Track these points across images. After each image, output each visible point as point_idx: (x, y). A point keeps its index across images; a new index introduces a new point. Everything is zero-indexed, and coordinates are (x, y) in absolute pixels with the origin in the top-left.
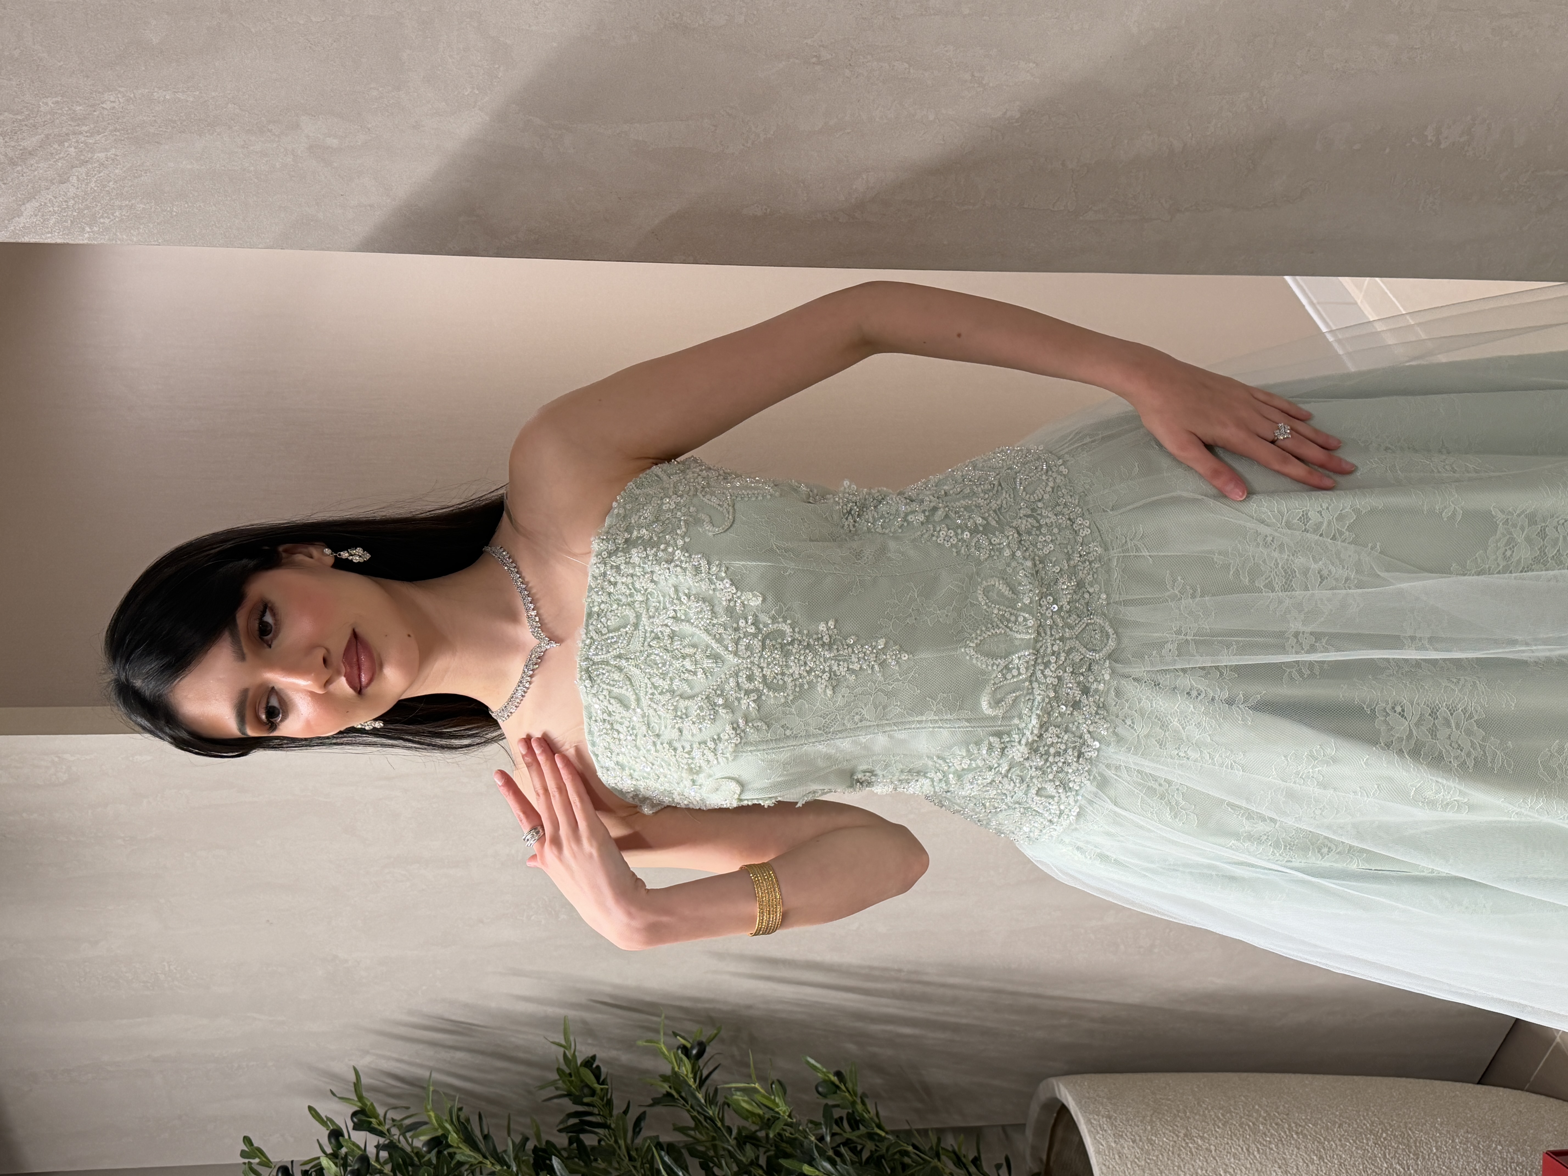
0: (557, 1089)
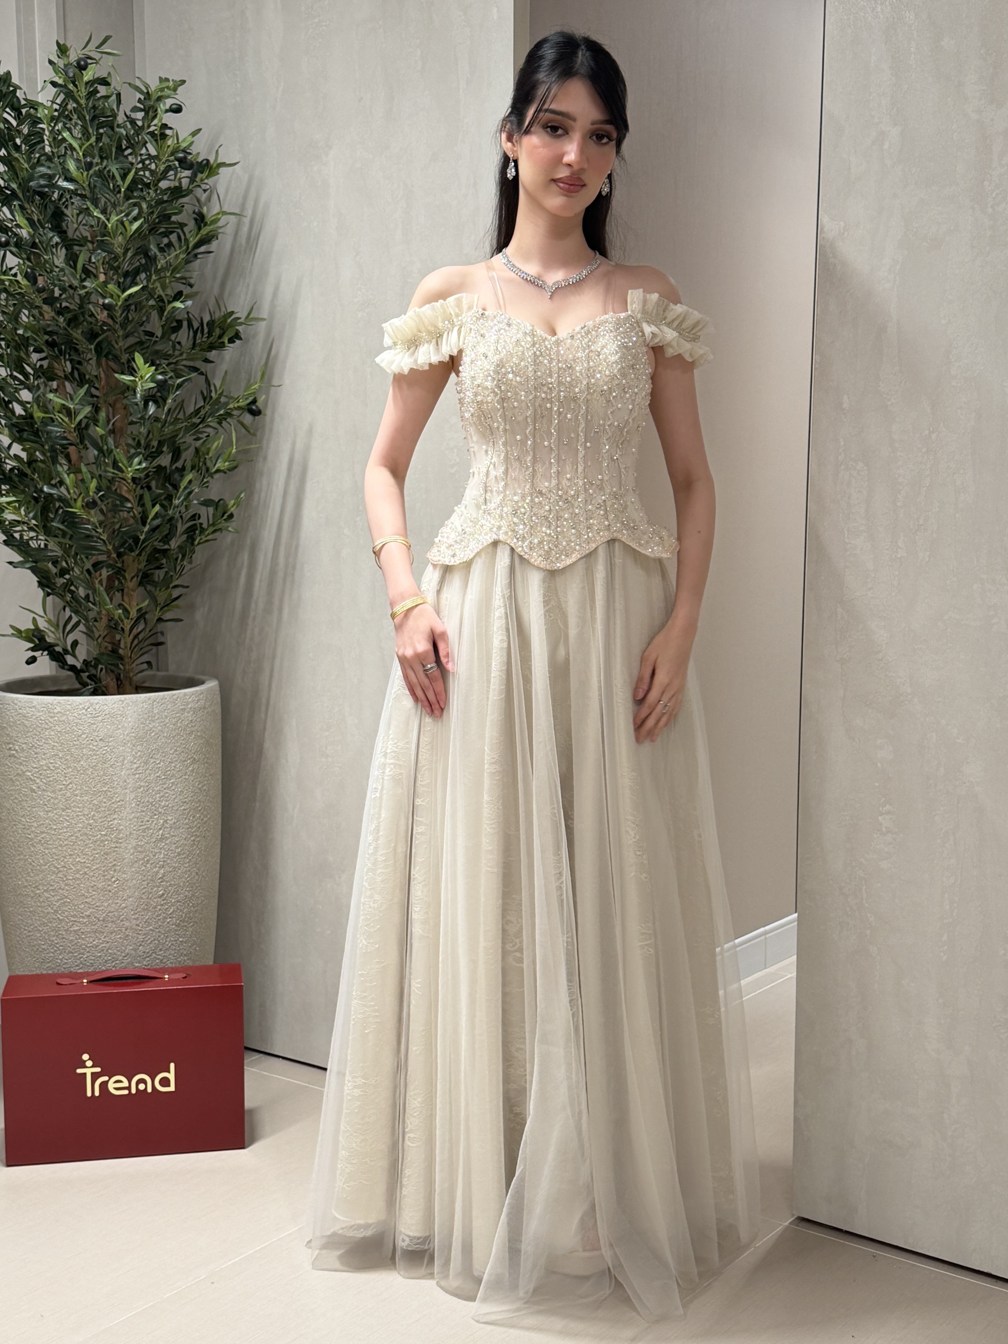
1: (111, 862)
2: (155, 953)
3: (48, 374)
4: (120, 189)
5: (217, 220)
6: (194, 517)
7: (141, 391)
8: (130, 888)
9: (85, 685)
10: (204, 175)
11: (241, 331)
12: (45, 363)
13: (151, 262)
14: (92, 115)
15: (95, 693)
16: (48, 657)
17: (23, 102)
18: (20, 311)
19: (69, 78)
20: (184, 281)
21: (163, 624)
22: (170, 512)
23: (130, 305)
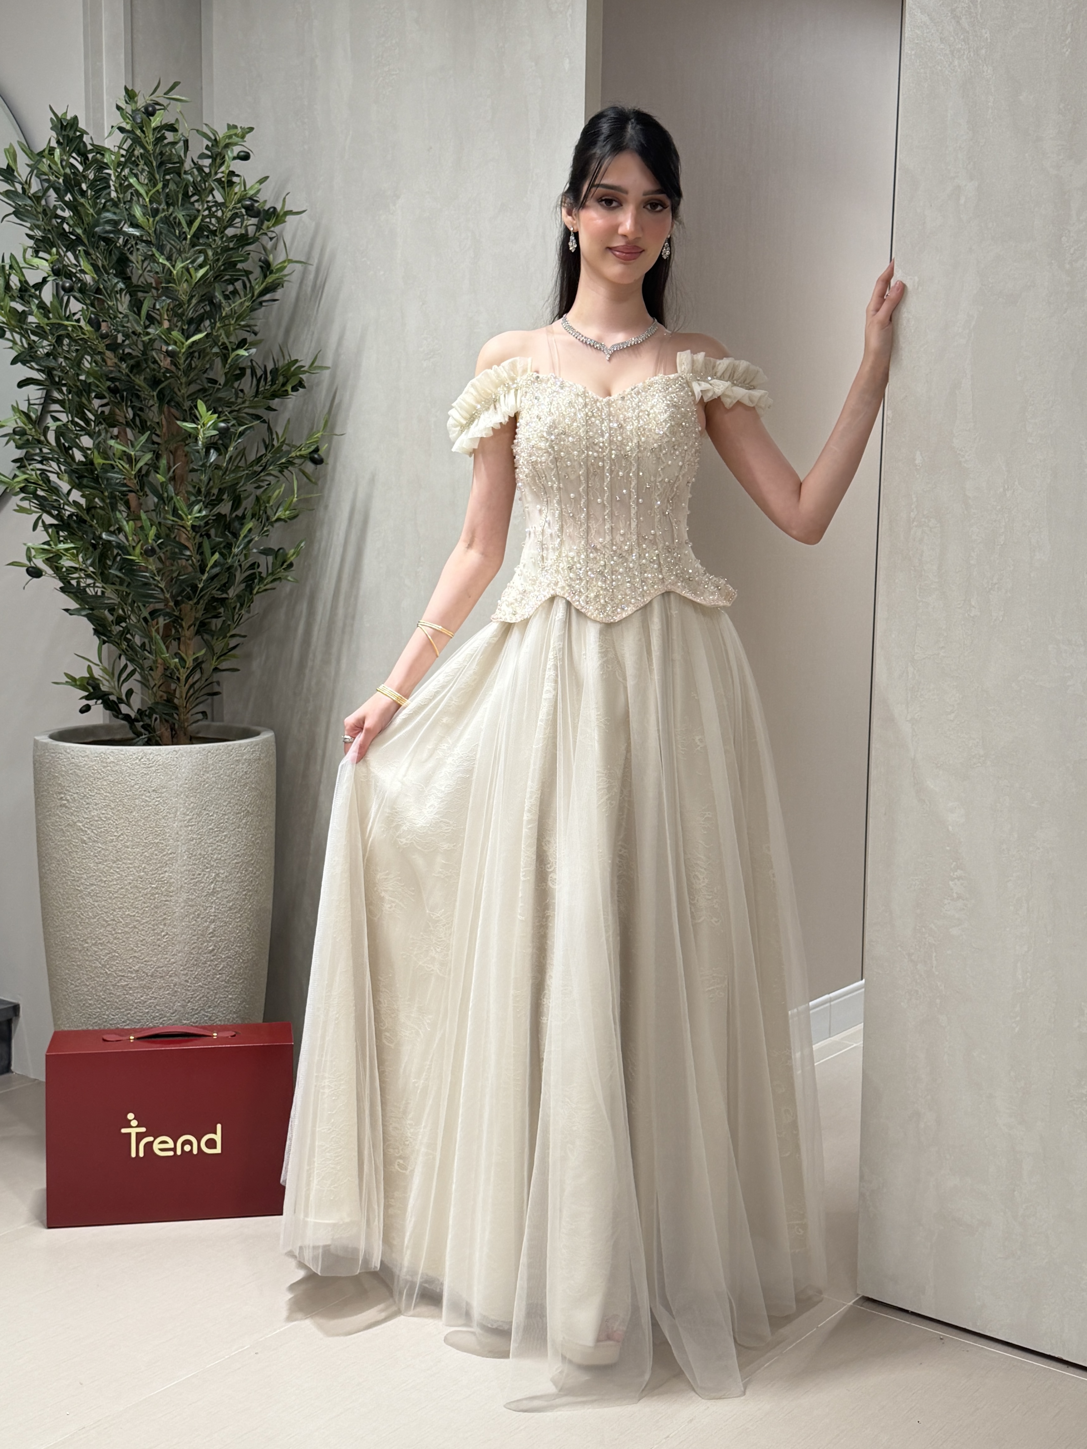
1: (161, 916)
2: (204, 1010)
3: (108, 420)
4: (186, 236)
5: (283, 269)
6: (252, 566)
7: (203, 438)
8: (180, 942)
9: (139, 734)
10: (270, 223)
11: (304, 379)
12: (107, 410)
13: (215, 310)
14: (159, 161)
15: (148, 743)
16: (102, 705)
17: (90, 147)
18: (83, 357)
19: (137, 123)
20: (248, 329)
21: (219, 674)
22: (229, 561)
23: (194, 352)
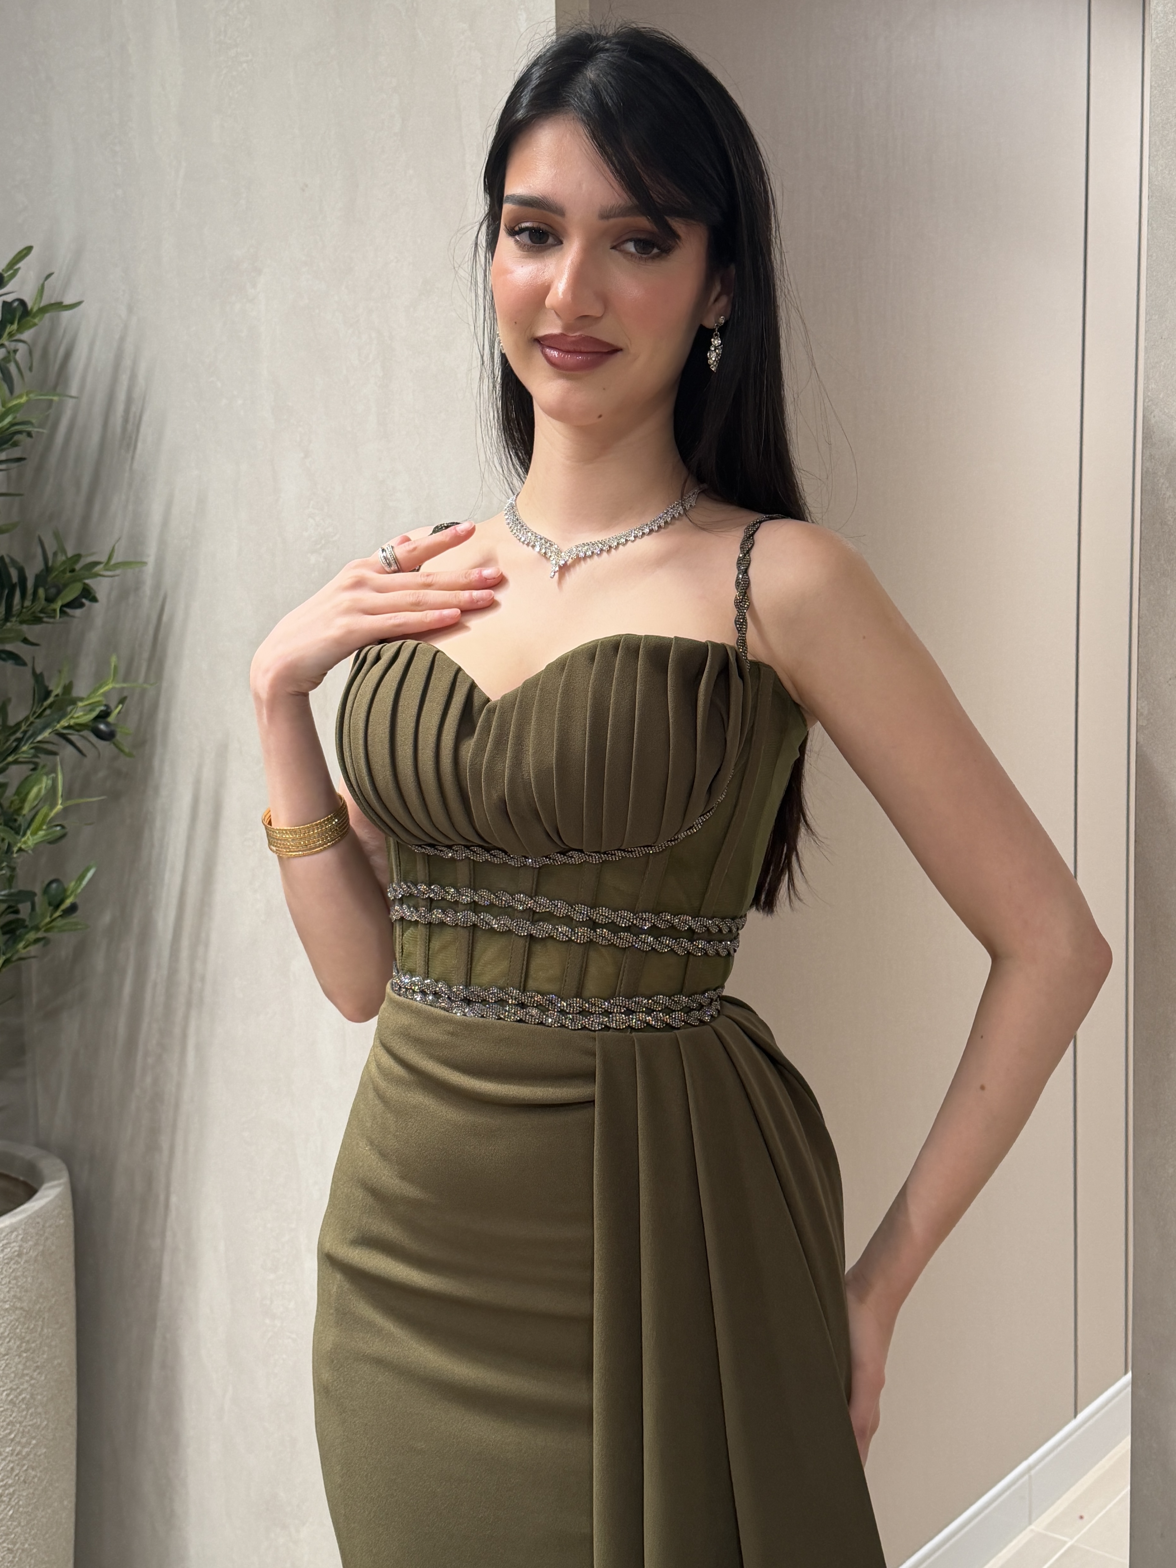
0: (55, 554)
